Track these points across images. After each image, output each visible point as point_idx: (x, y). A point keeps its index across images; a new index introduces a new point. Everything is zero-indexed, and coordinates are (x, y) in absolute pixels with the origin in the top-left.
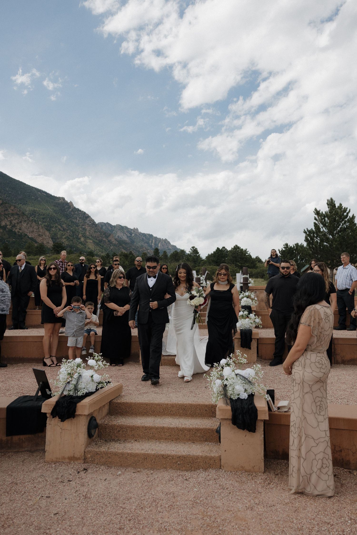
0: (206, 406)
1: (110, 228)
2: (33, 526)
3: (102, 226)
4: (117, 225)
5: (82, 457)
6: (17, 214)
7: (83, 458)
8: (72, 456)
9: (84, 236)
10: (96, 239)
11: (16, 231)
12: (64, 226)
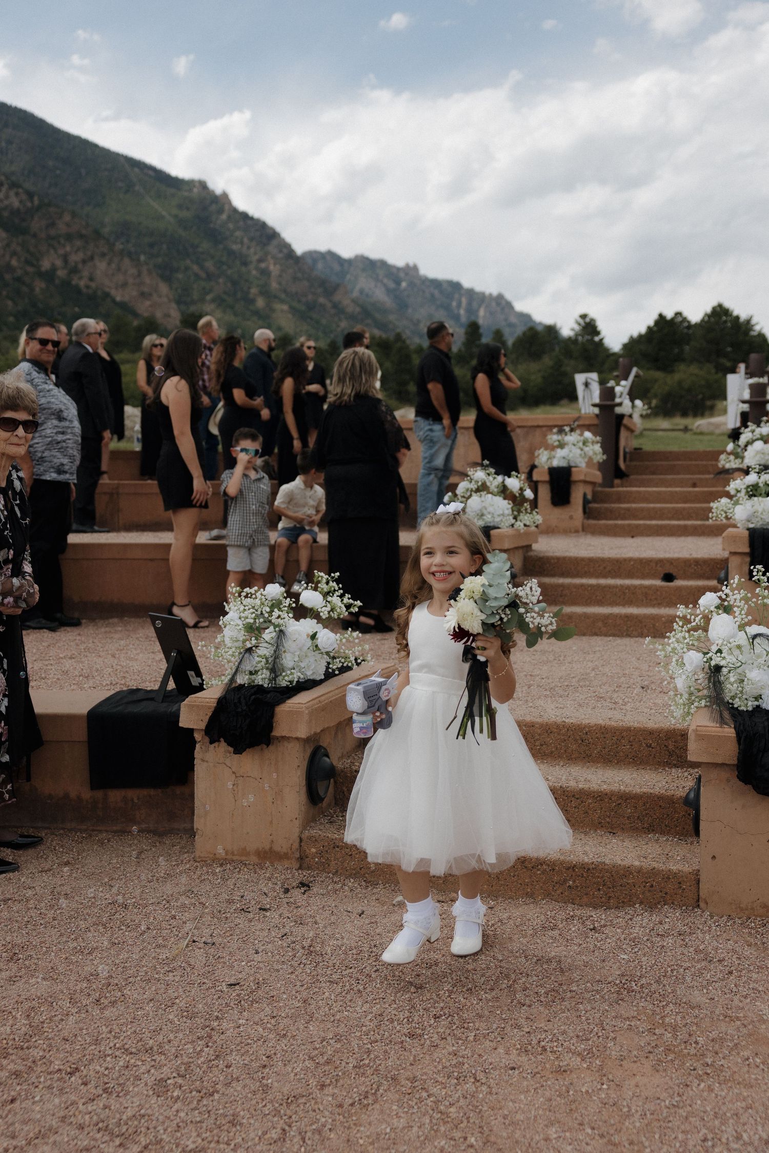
0: (651, 732)
1: (337, 267)
2: (175, 1007)
3: (315, 261)
4: (357, 257)
5: (293, 853)
6: (81, 236)
7: (297, 855)
8: (267, 847)
9: (265, 292)
10: (299, 301)
11: (82, 283)
12: (209, 265)
